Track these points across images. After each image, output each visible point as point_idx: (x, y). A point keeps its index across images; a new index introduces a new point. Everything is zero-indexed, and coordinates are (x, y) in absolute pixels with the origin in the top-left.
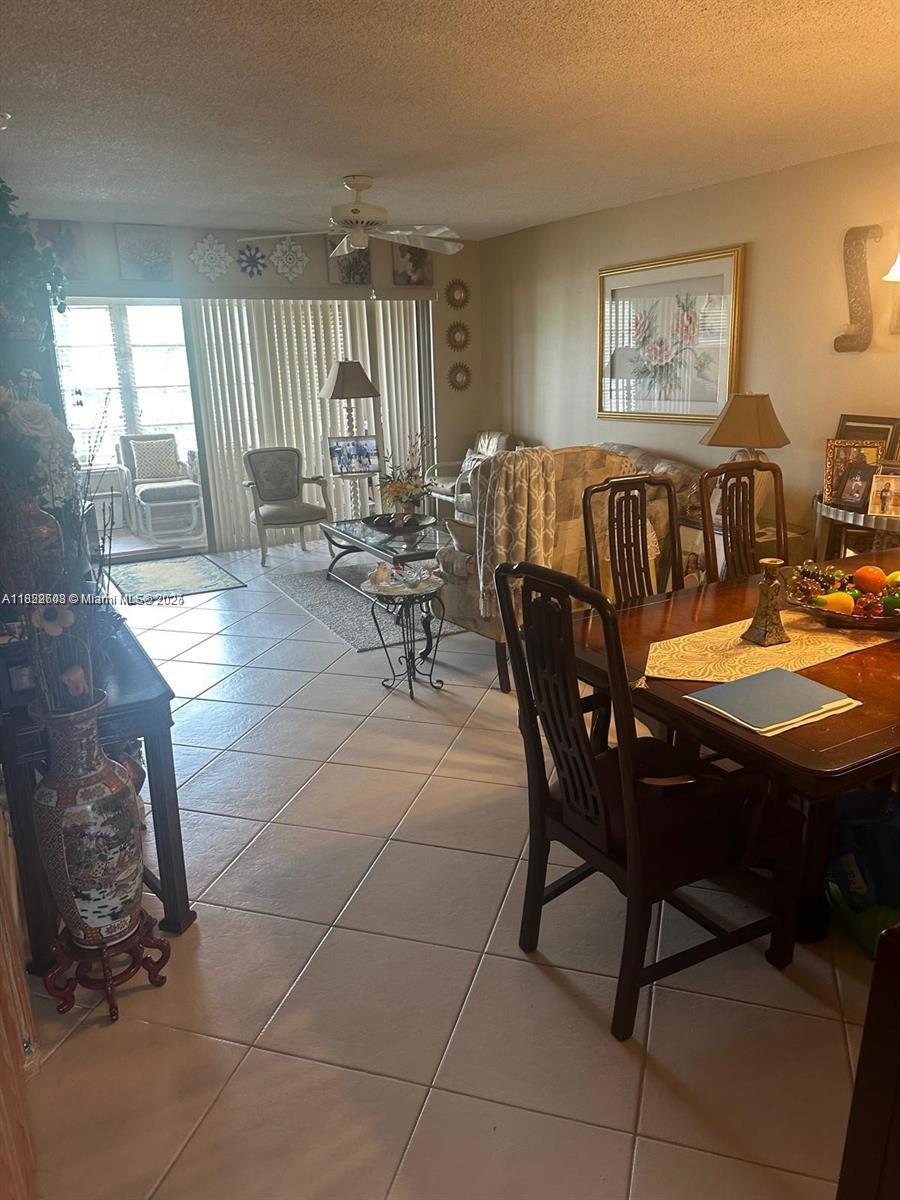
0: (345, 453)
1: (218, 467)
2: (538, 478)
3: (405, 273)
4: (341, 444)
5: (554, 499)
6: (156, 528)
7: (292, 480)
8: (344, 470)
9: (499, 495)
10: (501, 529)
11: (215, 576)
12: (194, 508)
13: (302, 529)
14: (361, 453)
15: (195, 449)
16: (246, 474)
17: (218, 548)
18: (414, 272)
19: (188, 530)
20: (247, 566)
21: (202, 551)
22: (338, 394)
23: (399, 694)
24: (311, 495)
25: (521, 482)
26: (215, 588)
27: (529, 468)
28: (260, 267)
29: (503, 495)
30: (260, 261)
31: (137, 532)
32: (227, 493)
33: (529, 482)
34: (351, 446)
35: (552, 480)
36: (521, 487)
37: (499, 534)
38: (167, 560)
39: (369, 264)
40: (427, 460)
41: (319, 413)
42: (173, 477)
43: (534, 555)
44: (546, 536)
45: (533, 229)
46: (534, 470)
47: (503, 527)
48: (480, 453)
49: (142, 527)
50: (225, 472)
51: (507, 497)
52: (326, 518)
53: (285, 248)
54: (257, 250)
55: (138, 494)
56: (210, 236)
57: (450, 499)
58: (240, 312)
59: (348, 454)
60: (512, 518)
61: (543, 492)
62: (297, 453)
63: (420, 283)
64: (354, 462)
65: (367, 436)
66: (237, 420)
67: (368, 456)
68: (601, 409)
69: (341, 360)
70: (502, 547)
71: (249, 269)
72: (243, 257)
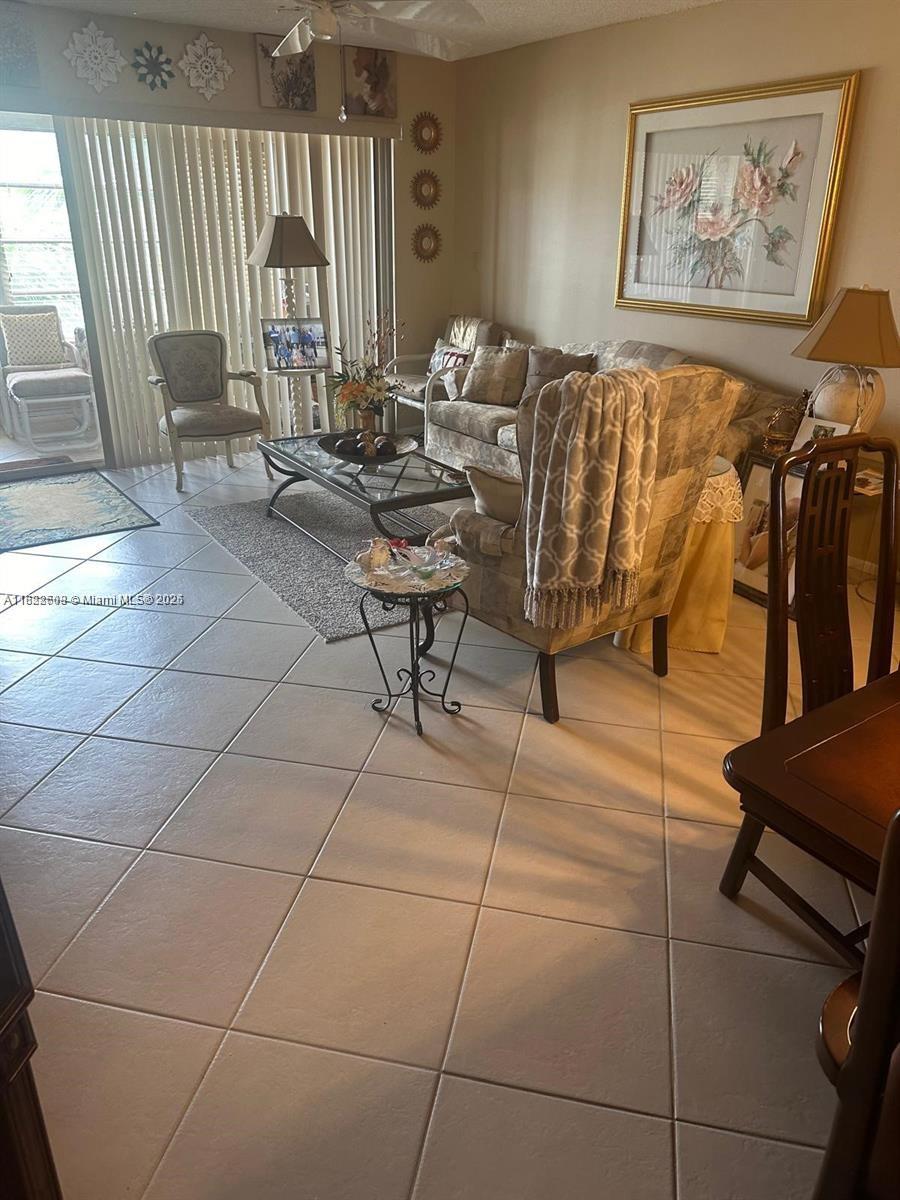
0: (284, 341)
1: (114, 352)
2: (638, 419)
3: (360, 98)
4: (278, 328)
5: (656, 452)
6: (35, 428)
7: (213, 376)
8: (283, 365)
9: (574, 447)
10: (575, 499)
11: (116, 507)
12: (85, 405)
13: (228, 443)
14: (305, 341)
15: (82, 326)
16: (152, 367)
17: (117, 463)
18: (372, 97)
19: (79, 432)
20: (156, 492)
21: (95, 466)
22: (272, 262)
23: (398, 725)
24: (240, 397)
25: (614, 425)
26: (116, 526)
27: (627, 402)
28: (165, 77)
29: (581, 445)
30: (165, 67)
31: (12, 434)
32: (128, 387)
33: (625, 425)
34: (291, 332)
35: (655, 422)
36: (612, 434)
37: (572, 506)
38: (49, 480)
39: (314, 81)
40: (384, 353)
41: (246, 283)
42: (54, 364)
43: (622, 541)
44: (640, 508)
45: (535, 44)
46: (634, 407)
47: (578, 496)
48: (453, 345)
49: (18, 429)
50: (123, 356)
51: (588, 448)
52: (261, 428)
53: (200, 52)
54: (160, 51)
55: (10, 386)
56: (92, 24)
57: (418, 405)
58: (138, 143)
59: (288, 343)
60: (594, 483)
61: (642, 440)
62: (219, 338)
63: (379, 113)
64: (296, 354)
65: (310, 320)
66: (137, 288)
67: (313, 345)
68: (621, 295)
69: (276, 214)
70: (573, 527)
71: (149, 78)
72: (141, 60)
